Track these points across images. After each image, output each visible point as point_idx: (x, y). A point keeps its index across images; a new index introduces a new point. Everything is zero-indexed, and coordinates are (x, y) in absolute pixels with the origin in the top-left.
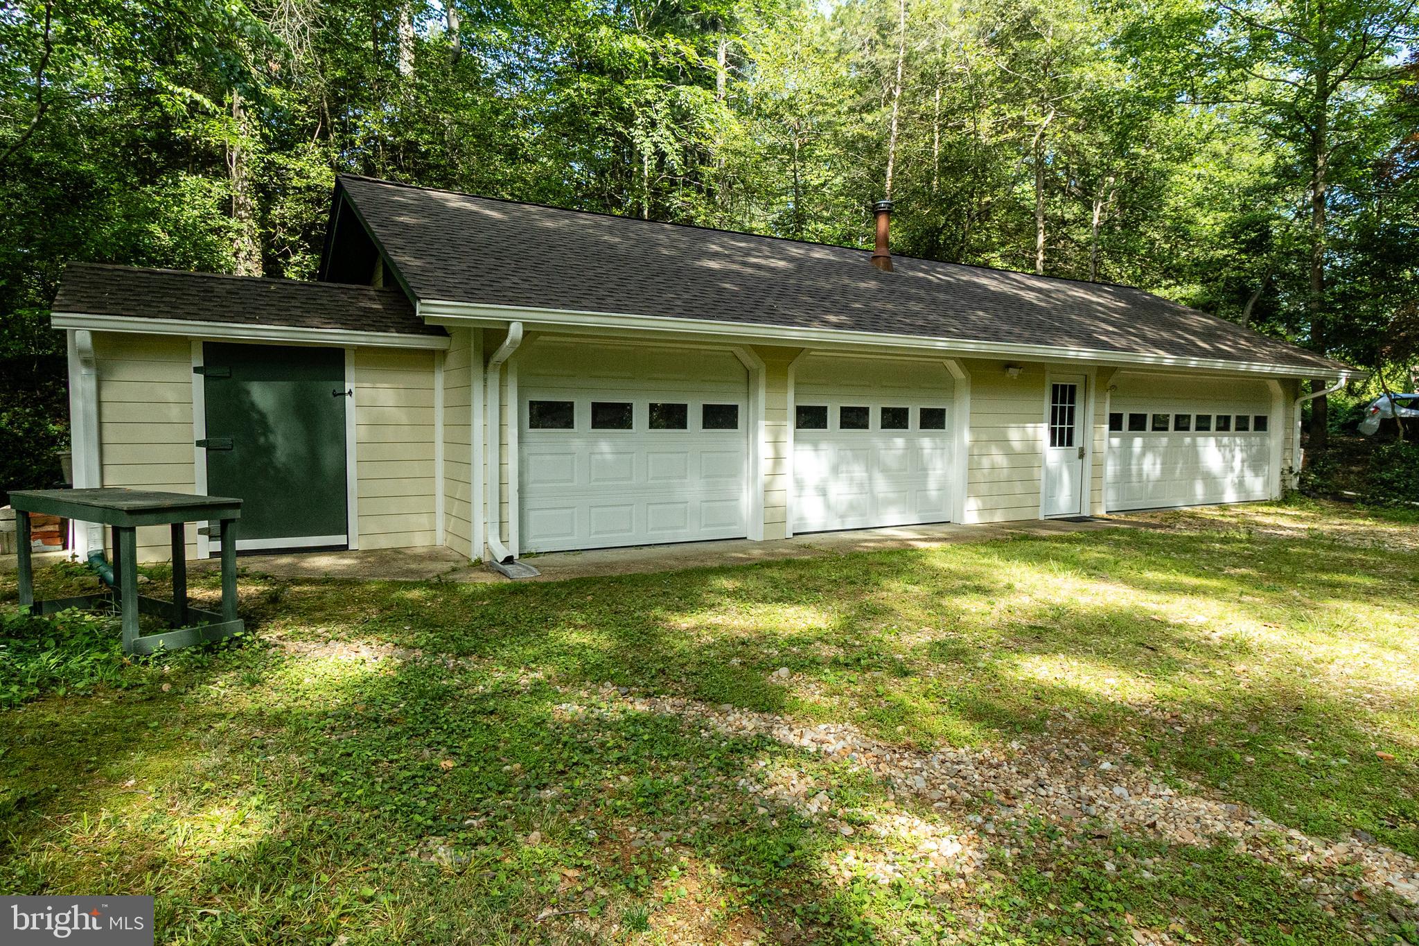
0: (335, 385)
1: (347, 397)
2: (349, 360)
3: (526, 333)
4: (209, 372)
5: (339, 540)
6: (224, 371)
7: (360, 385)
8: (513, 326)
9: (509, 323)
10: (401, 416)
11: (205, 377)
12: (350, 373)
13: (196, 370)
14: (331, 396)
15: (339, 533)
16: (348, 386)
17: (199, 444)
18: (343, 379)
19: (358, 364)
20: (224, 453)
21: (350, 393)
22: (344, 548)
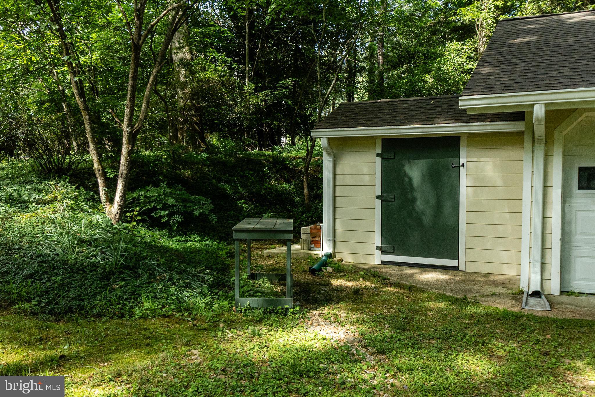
0: (454, 160)
1: (461, 168)
2: (463, 143)
3: (547, 112)
4: (384, 156)
5: (452, 263)
6: (391, 155)
7: (469, 160)
8: (536, 107)
9: (533, 105)
10: (498, 181)
11: (382, 159)
12: (463, 152)
13: (378, 155)
14: (451, 167)
15: (453, 258)
16: (462, 160)
17: (378, 197)
18: (459, 156)
19: (469, 145)
20: (390, 203)
21: (463, 165)
22: (456, 269)
